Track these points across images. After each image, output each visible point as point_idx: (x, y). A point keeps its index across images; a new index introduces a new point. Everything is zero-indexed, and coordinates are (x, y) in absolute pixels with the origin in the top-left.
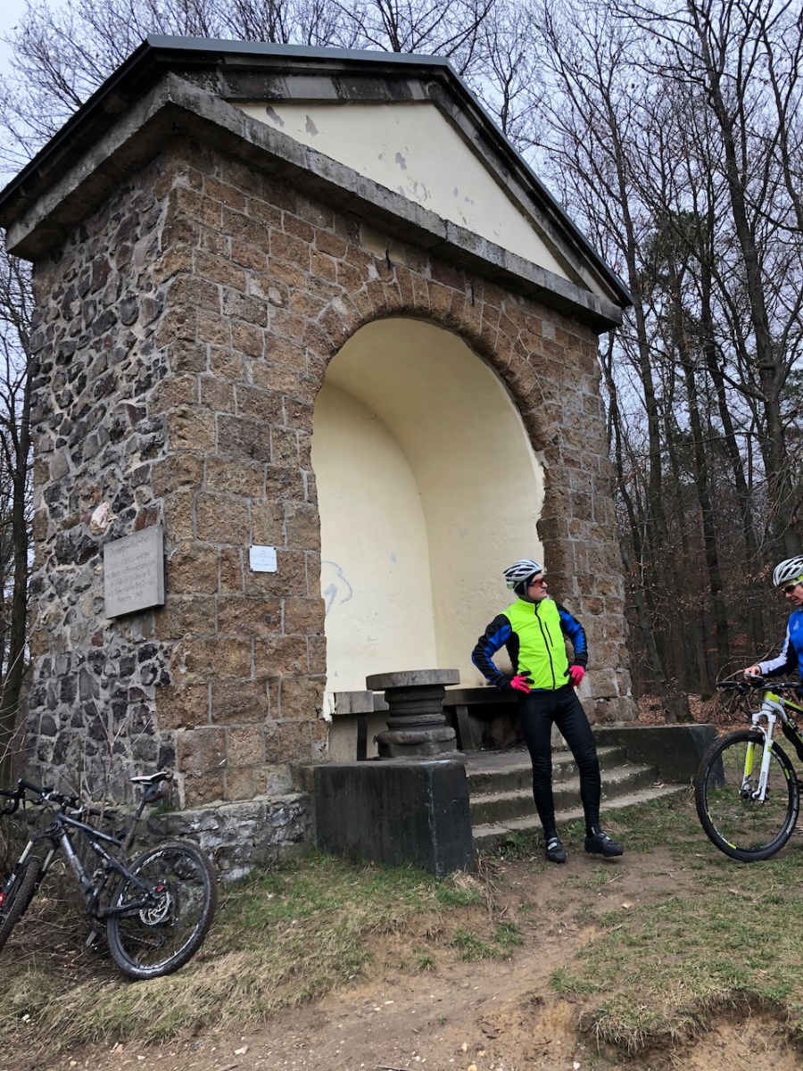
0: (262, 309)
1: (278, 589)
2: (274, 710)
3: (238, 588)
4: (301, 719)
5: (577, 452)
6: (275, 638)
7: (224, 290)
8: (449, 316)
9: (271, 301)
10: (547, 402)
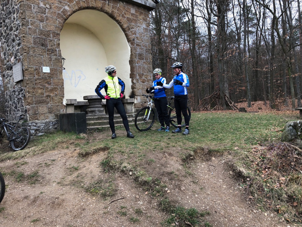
0: (44, 10)
1: (50, 76)
2: (51, 102)
3: (40, 76)
4: (57, 104)
5: (140, 43)
6: (50, 87)
7: (33, 5)
8: (101, 8)
9: (47, 8)
10: (131, 30)
